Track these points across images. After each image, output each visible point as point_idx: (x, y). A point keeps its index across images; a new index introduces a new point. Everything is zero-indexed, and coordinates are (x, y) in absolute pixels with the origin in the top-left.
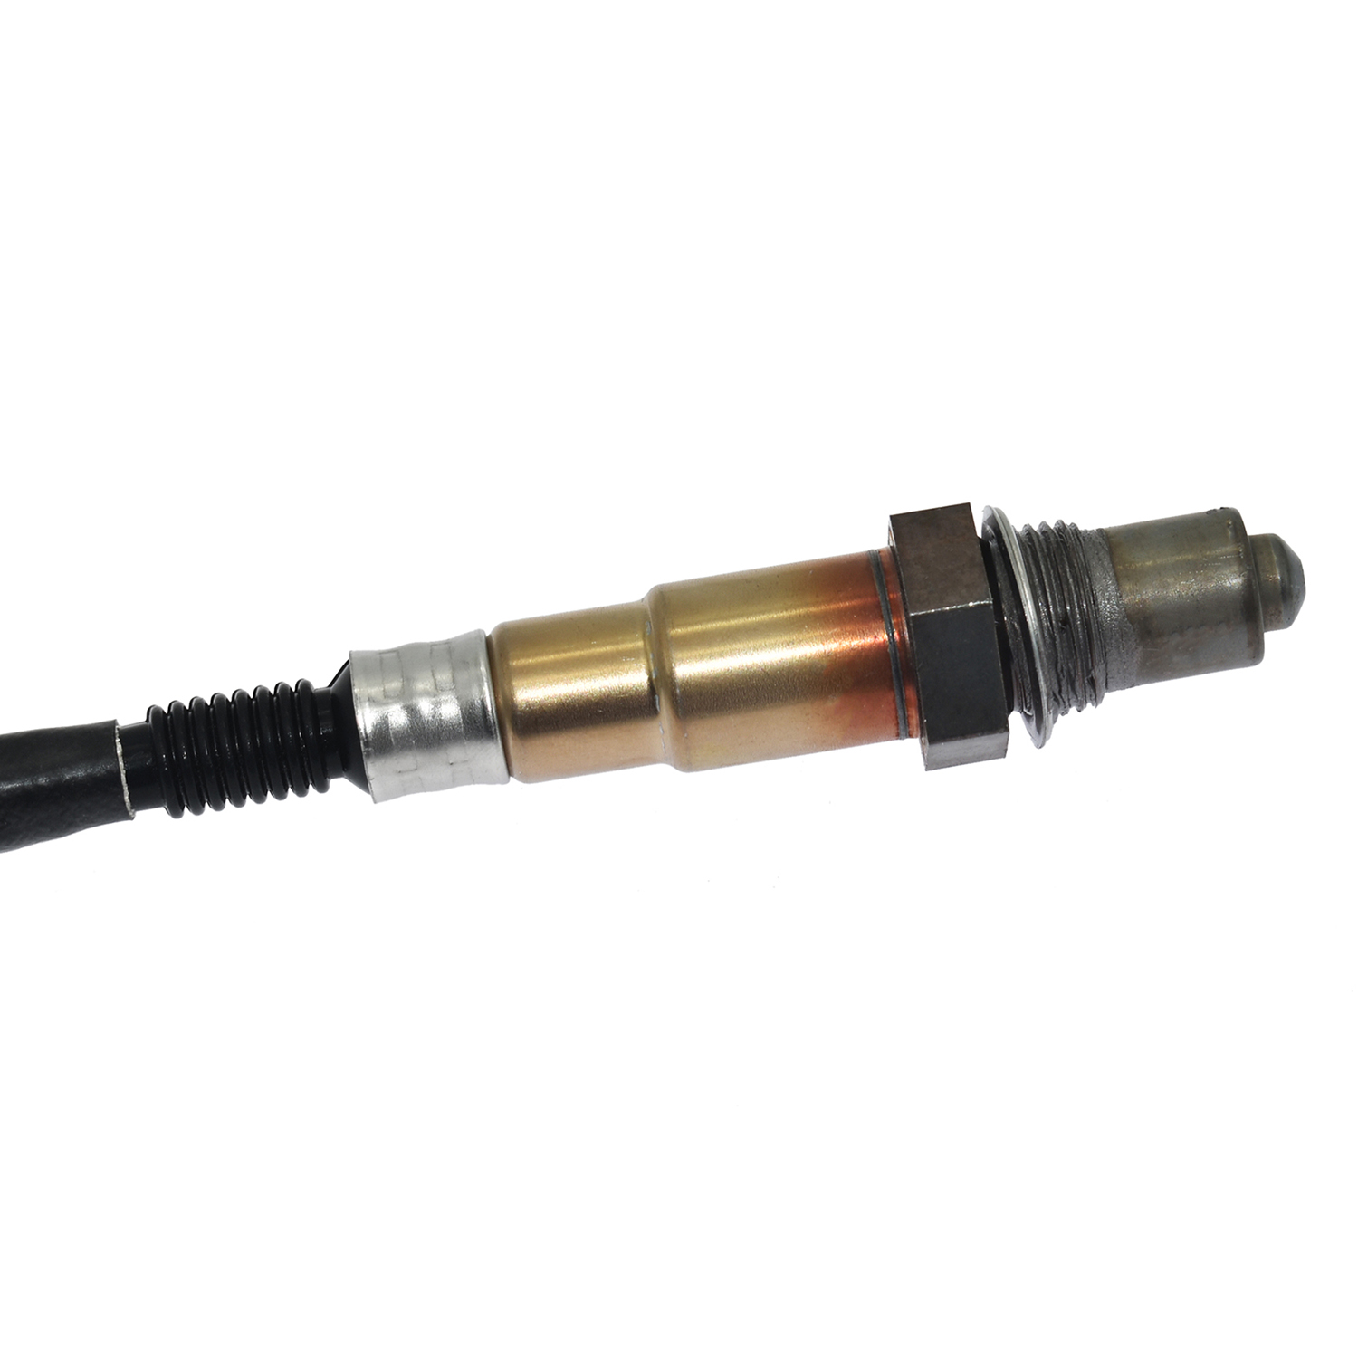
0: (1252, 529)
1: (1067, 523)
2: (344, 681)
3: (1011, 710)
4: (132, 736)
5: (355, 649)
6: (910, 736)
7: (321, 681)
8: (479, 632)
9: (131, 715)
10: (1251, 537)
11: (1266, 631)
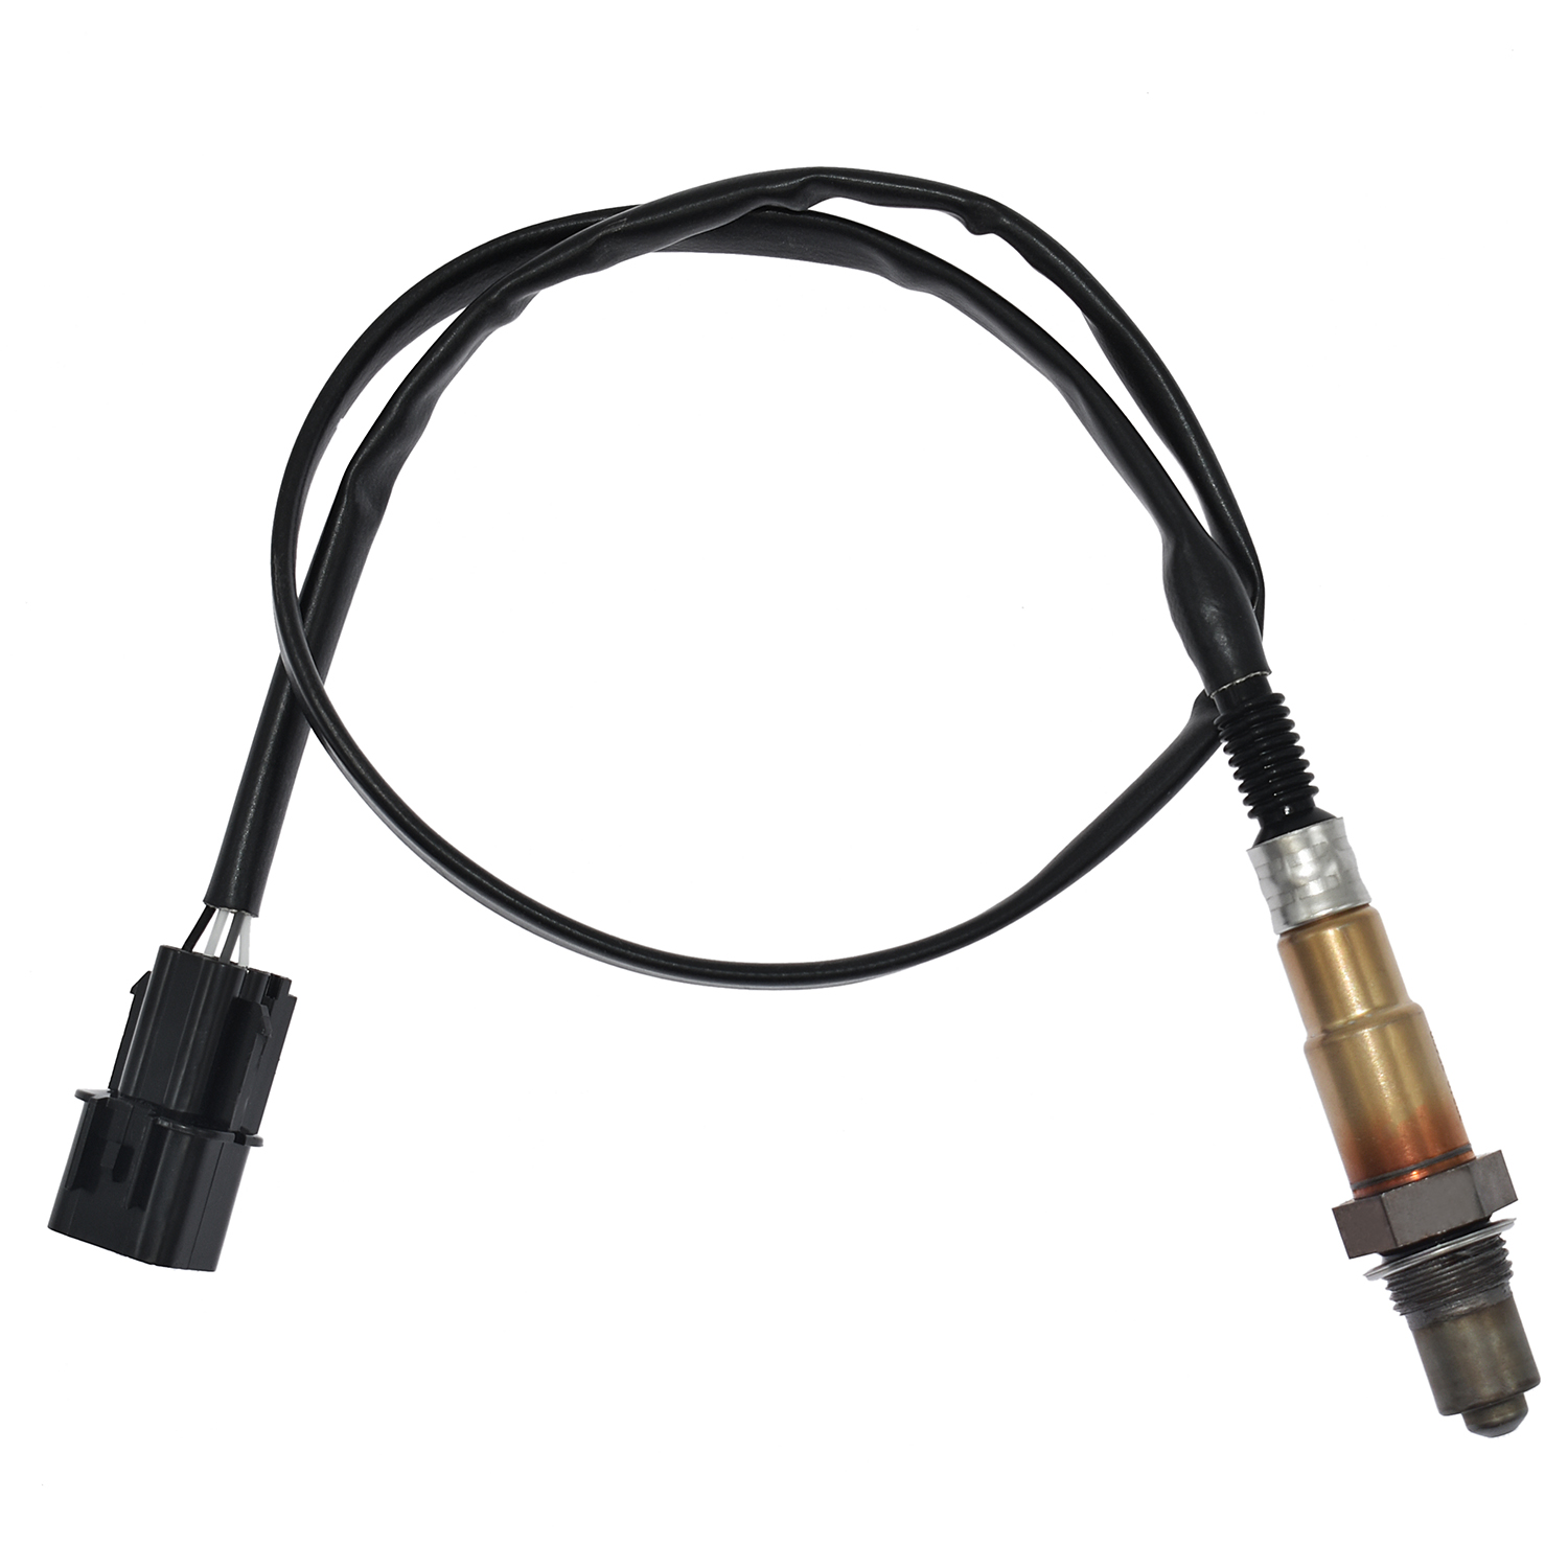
0: (1529, 1395)
1: (1512, 1269)
2: (1322, 817)
3: (1381, 1254)
4: (1261, 684)
5: (1346, 821)
6: (1354, 1191)
7: (1320, 802)
8: (1370, 899)
9: (1275, 683)
10: (1523, 1396)
11: (1464, 1416)
